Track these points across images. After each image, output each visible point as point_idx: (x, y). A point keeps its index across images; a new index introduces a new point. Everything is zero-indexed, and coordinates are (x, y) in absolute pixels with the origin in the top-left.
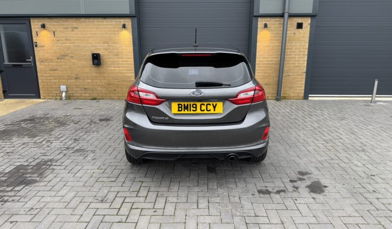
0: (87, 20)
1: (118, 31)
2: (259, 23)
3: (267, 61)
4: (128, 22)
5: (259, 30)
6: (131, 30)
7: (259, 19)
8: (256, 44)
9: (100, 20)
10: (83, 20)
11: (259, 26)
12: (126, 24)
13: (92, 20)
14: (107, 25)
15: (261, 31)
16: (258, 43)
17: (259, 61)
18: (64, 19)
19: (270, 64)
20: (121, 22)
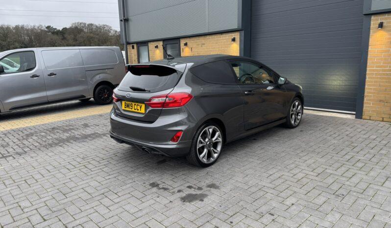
0: (210, 37)
1: (230, 44)
2: (372, 22)
3: (383, 71)
4: (237, 36)
5: (371, 31)
6: (239, 43)
7: (373, 18)
8: (368, 49)
9: (219, 36)
10: (208, 37)
11: (372, 26)
12: (236, 37)
13: (213, 36)
14: (223, 40)
15: (374, 32)
16: (370, 47)
17: (370, 70)
18: (197, 38)
19: (387, 74)
20: (232, 36)
